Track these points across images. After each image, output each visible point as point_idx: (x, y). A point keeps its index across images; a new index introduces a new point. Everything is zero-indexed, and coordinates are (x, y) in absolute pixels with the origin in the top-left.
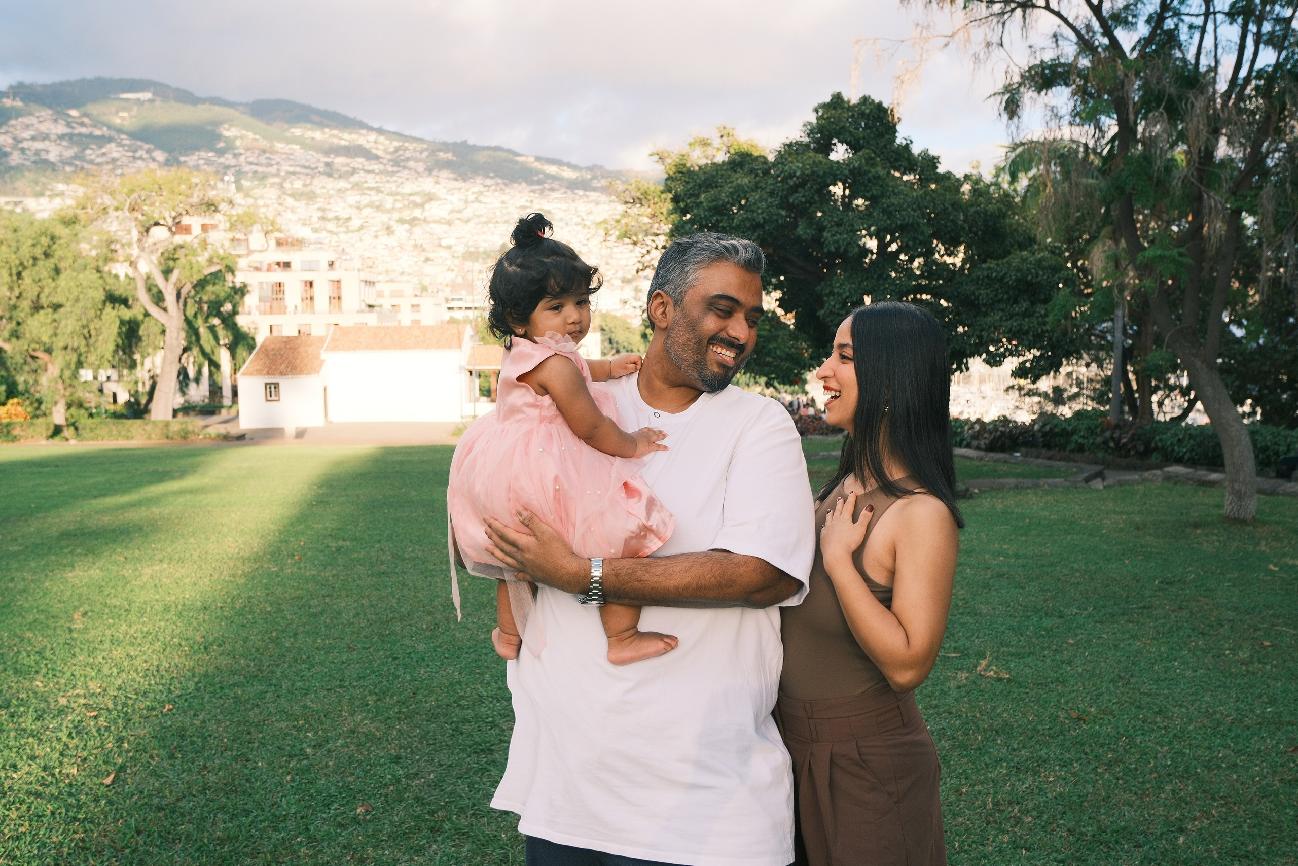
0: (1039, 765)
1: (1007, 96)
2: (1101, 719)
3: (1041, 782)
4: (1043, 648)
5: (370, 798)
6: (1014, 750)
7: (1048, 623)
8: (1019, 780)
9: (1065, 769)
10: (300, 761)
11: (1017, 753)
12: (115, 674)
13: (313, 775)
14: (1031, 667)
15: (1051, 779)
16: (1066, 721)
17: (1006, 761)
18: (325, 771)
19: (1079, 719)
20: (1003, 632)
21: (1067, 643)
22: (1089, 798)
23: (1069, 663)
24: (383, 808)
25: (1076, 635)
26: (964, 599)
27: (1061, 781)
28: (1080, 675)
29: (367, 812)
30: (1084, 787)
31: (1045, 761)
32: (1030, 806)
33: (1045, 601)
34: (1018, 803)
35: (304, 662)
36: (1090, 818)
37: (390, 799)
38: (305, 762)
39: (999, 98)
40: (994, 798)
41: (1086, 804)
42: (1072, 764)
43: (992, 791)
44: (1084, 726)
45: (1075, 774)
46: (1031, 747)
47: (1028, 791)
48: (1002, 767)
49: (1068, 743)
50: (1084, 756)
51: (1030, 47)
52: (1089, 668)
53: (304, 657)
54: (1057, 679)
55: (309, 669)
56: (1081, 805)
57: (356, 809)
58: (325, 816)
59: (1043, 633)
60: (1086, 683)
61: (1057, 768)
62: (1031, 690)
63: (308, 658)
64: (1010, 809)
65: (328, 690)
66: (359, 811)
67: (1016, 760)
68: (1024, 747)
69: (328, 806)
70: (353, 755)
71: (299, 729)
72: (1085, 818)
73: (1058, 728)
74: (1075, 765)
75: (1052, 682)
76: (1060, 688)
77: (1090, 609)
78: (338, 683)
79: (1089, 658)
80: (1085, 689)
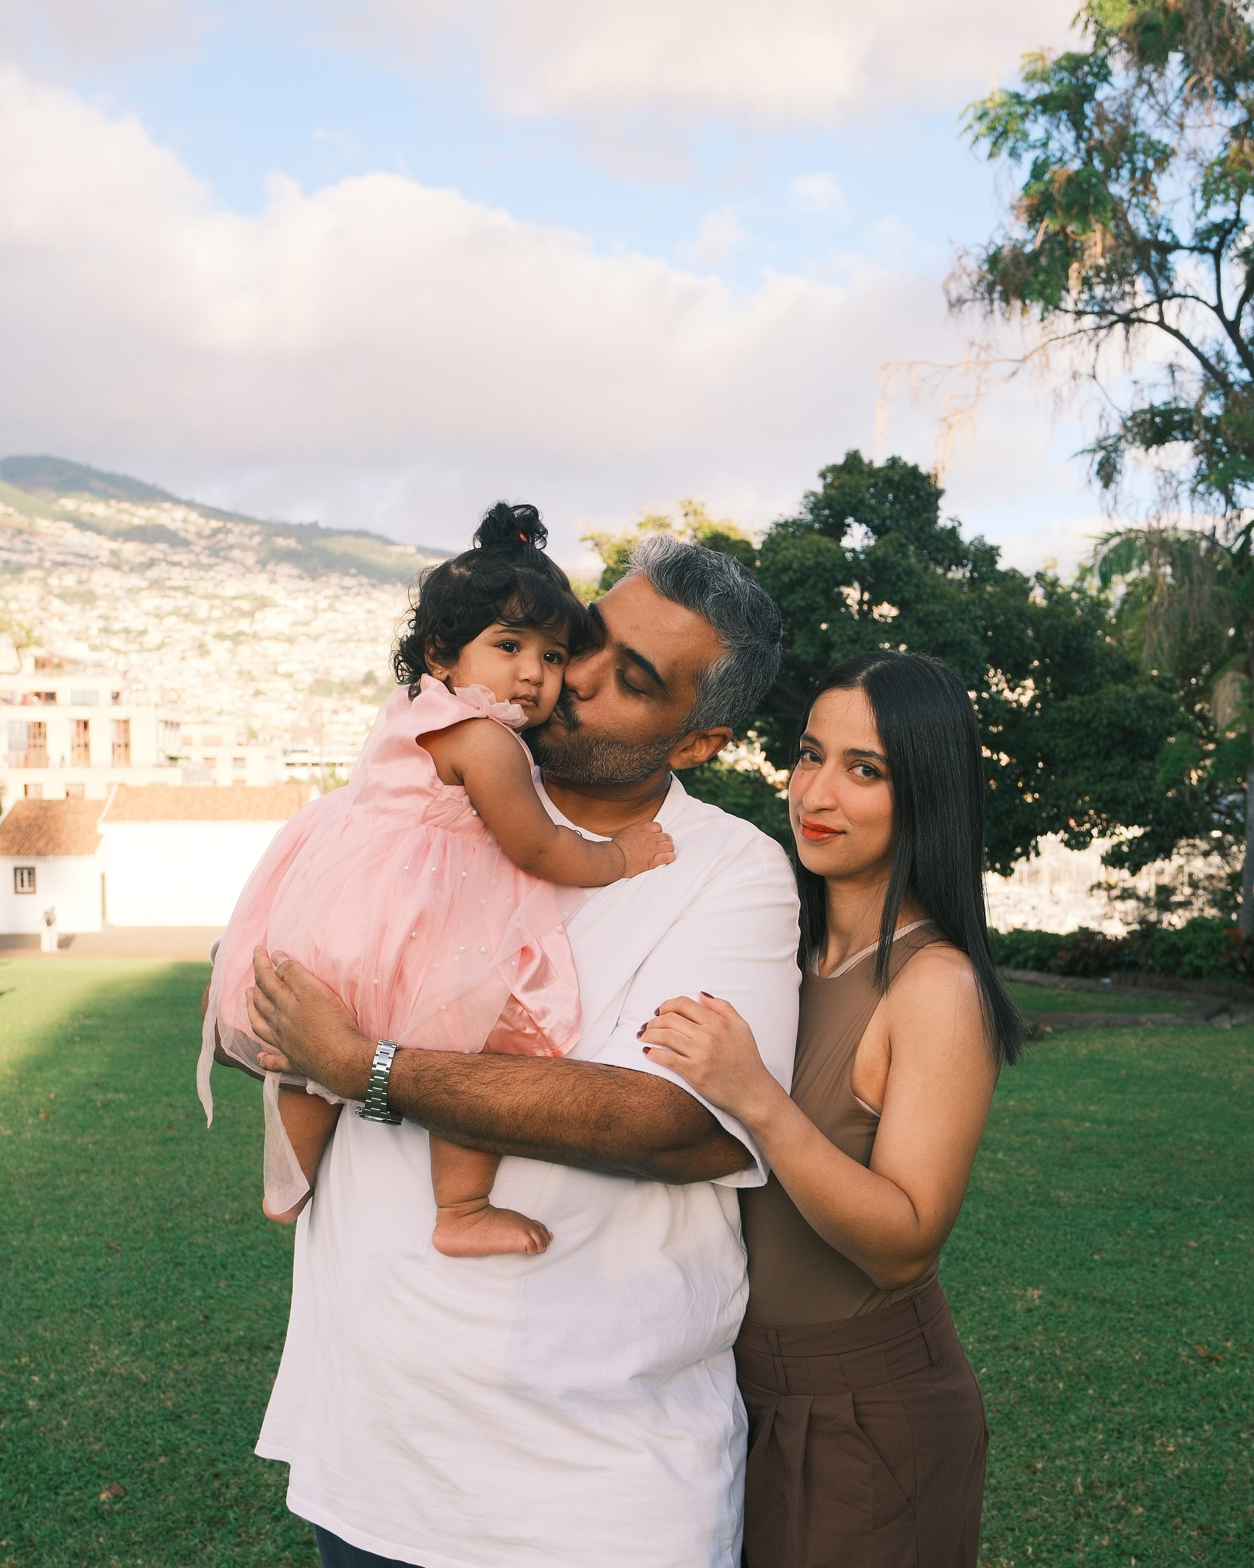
0: (1152, 1428)
2: (1243, 1358)
3: (1155, 1453)
4: (1151, 1254)
5: (124, 1476)
6: (1113, 1404)
7: (1158, 1216)
8: (1123, 1450)
9: (1191, 1433)
10: (16, 1420)
11: (1118, 1409)
13: (35, 1441)
14: (1135, 1282)
15: (1171, 1449)
16: (1191, 1362)
17: (1102, 1421)
18: (56, 1435)
19: (1210, 1358)
20: (1092, 1230)
21: (1187, 1247)
22: (1230, 1478)
23: (1193, 1275)
24: (144, 1491)
25: (1200, 1235)
26: (1035, 1182)
27: (1186, 1452)
28: (1209, 1293)
29: (117, 1498)
30: (1222, 1462)
31: (1160, 1422)
32: (1141, 1489)
33: (1153, 1185)
34: (1122, 1486)
35: (38, 1268)
36: (1232, 1509)
37: (156, 1476)
38: (25, 1421)
40: (1084, 1478)
41: (1225, 1487)
42: (1201, 1426)
43: (1082, 1467)
44: (1218, 1369)
45: (1205, 1442)
46: (1140, 1399)
47: (1137, 1468)
48: (1096, 1430)
49: (1194, 1395)
50: (1219, 1414)
52: (1222, 1284)
53: (40, 1261)
54: (1175, 1300)
55: (45, 1280)
56: (1218, 1489)
57: (97, 1494)
58: (48, 1505)
59: (1152, 1231)
60: (1219, 1305)
61: (1179, 1431)
62: (1136, 1314)
63: (46, 1262)
64: (1110, 1495)
65: (72, 1311)
66: (103, 1497)
67: (1117, 1419)
68: (1128, 1401)
69: (55, 1490)
70: (102, 1410)
71: (20, 1371)
72: (1226, 1509)
73: (1178, 1372)
74: (1206, 1427)
75: (1167, 1304)
76: (1179, 1312)
77: (1220, 1198)
78: (88, 1300)
79: (1221, 1268)
80: (1216, 1313)
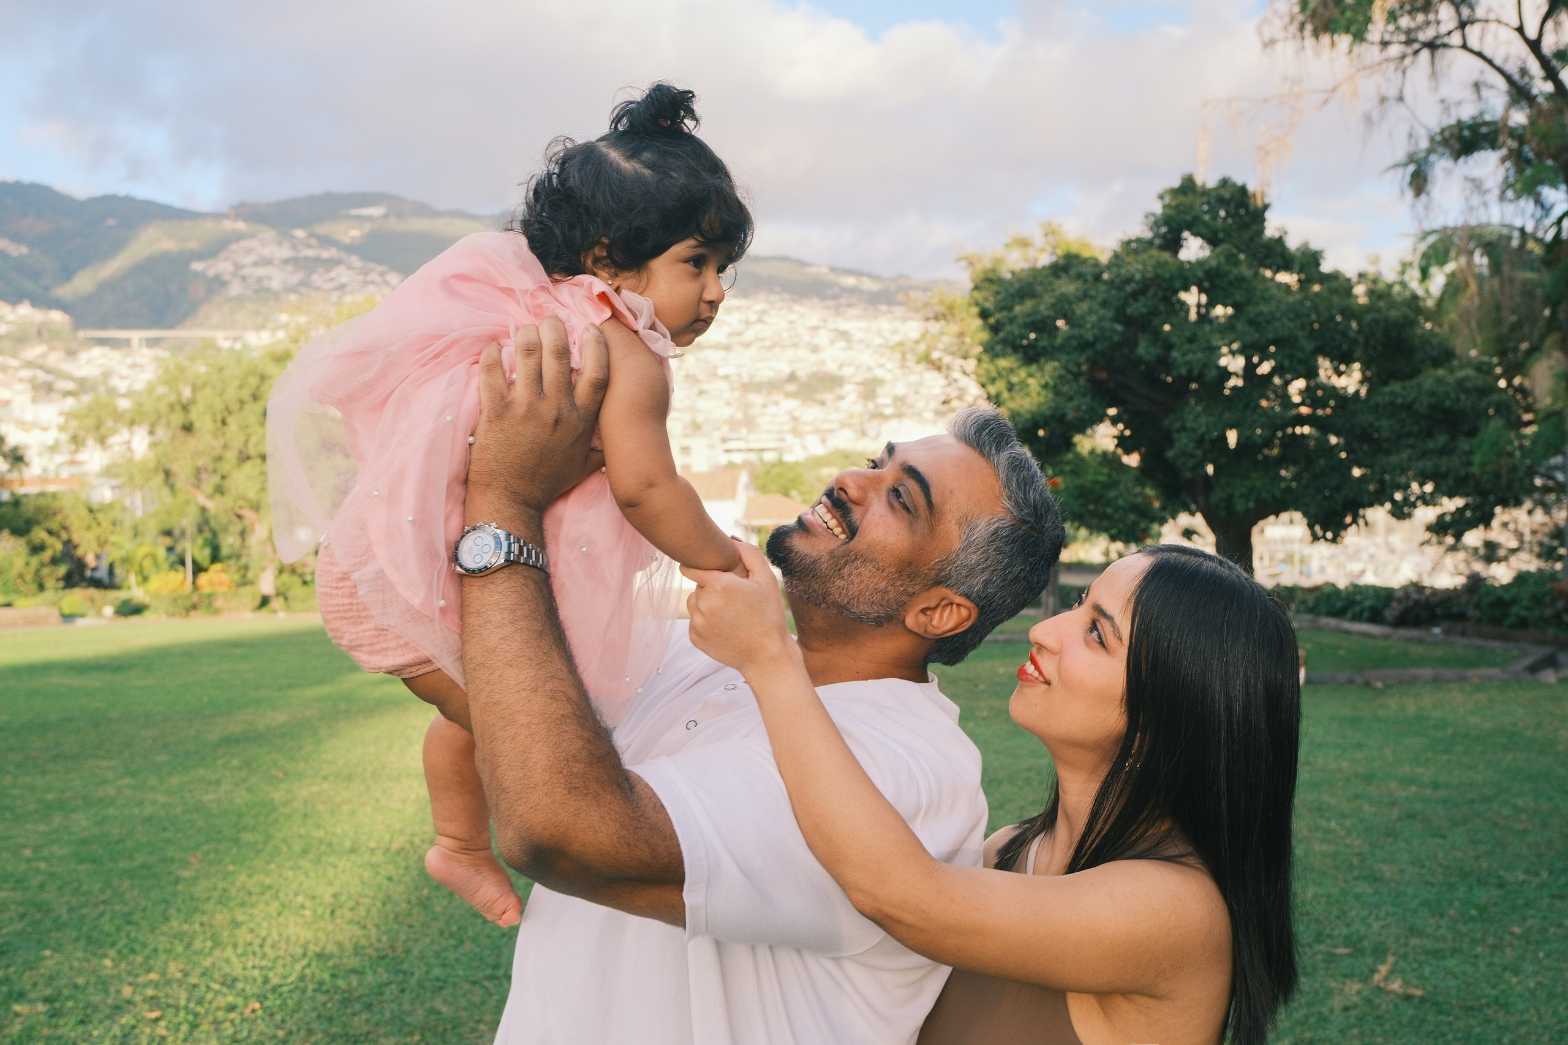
1: (1411, 168)
4: (1474, 942)
7: (1482, 895)
12: (207, 950)
14: (1456, 977)
20: (1415, 911)
21: (1512, 934)
23: (1516, 972)
25: (1524, 919)
26: (1359, 854)
28: (1532, 992)
33: (1477, 858)
35: (452, 935)
39: (1400, 171)
51: (1442, 101)
52: (1546, 982)
53: (454, 928)
54: (1497, 1001)
55: (456, 947)
59: (1474, 912)
60: (1543, 1010)
62: (1457, 1018)
63: (460, 929)
65: (474, 983)
75: (1488, 1005)
76: (1501, 1015)
77: (1544, 874)
78: (488, 972)
79: (1545, 962)
80: (1540, 1019)
